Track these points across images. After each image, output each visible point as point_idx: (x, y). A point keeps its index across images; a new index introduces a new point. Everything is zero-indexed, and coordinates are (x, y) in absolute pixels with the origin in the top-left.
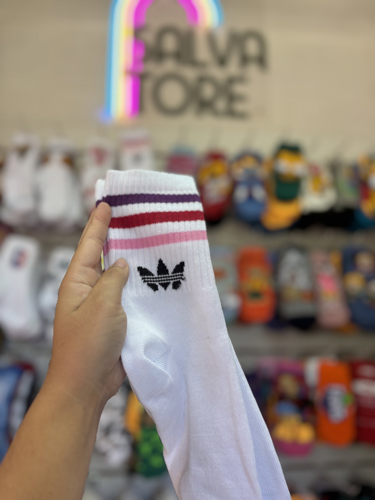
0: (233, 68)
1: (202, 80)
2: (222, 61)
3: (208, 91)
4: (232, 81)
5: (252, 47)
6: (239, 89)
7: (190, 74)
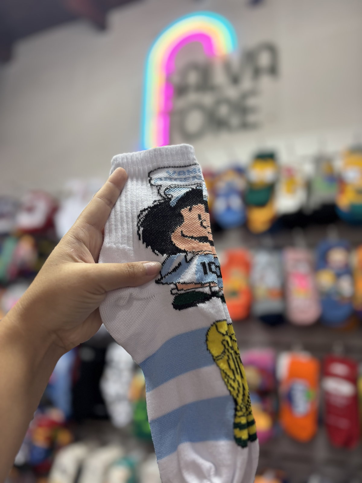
0: (247, 84)
1: (218, 102)
2: (235, 80)
3: (224, 110)
4: (244, 96)
5: (264, 59)
6: (251, 102)
7: (208, 99)
